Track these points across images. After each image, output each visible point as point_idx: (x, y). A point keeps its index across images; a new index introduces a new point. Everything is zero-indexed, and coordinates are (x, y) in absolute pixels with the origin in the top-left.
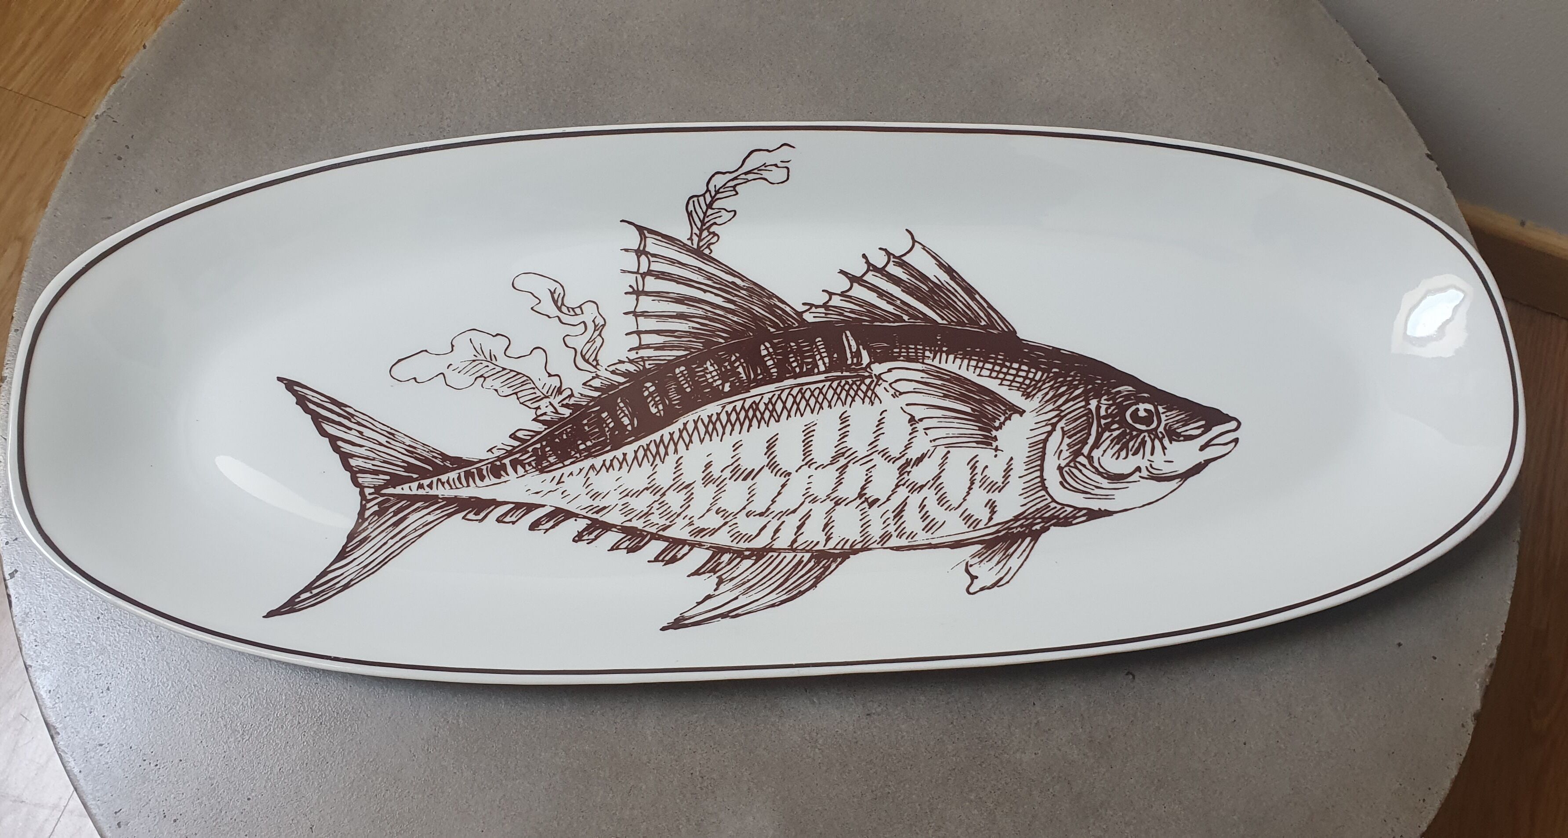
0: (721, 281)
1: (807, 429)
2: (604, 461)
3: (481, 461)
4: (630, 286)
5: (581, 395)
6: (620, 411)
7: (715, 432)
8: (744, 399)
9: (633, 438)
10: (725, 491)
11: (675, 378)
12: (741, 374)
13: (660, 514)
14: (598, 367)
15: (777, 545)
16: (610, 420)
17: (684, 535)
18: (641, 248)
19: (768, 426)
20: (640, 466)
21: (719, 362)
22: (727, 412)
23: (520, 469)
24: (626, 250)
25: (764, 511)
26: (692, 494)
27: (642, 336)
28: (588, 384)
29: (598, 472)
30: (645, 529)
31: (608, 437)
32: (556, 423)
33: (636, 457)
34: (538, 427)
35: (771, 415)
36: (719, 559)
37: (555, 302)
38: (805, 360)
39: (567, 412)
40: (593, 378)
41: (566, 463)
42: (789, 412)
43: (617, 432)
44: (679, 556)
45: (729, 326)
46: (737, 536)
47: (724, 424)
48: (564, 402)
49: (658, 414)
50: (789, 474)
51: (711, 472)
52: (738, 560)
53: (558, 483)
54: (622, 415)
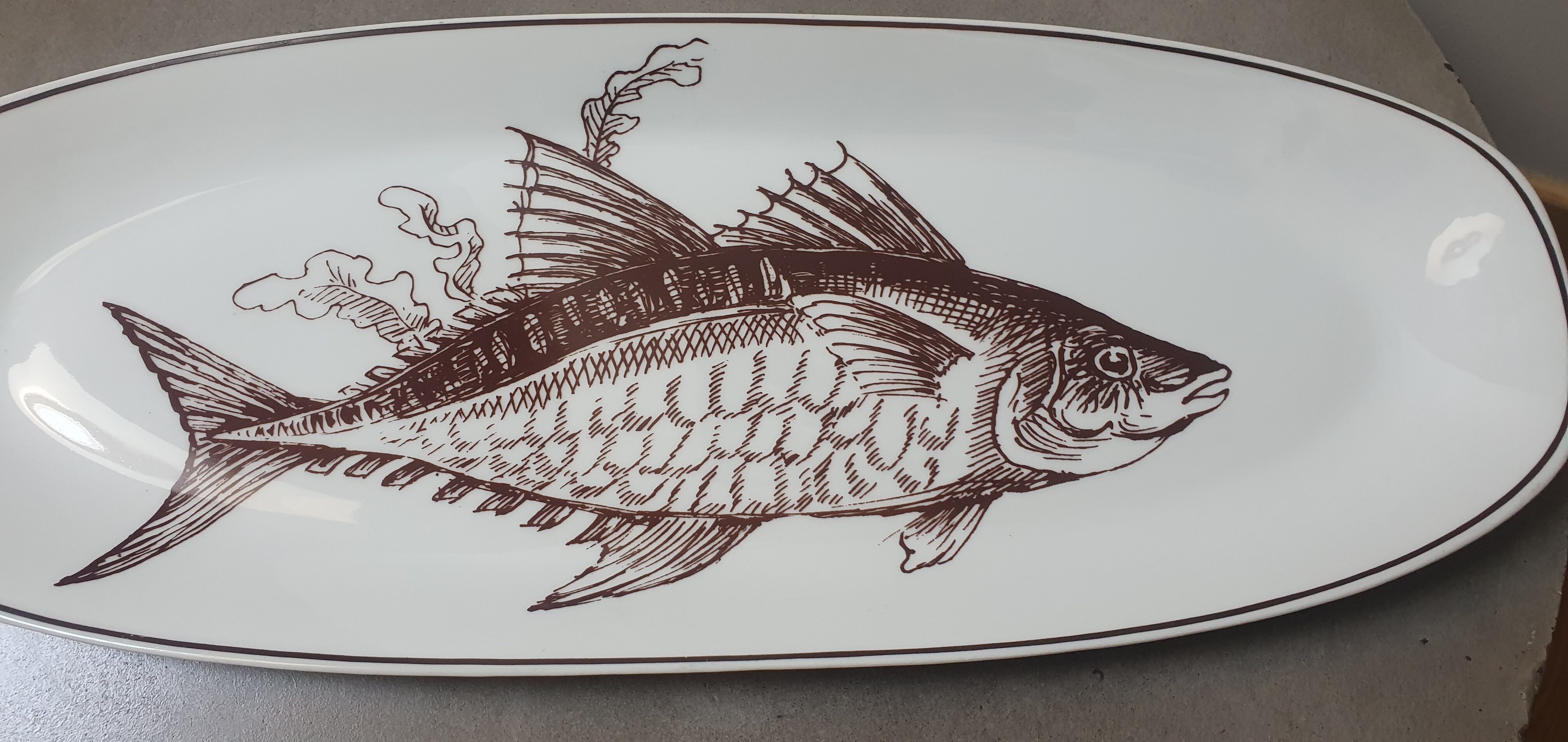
0: (620, 198)
1: (716, 371)
2: (474, 405)
3: (331, 403)
4: (514, 202)
5: (452, 327)
6: (496, 347)
7: (606, 373)
8: (642, 335)
9: (510, 379)
10: (616, 442)
11: (562, 309)
12: (640, 306)
13: (537, 470)
14: (473, 295)
15: (674, 508)
16: (484, 357)
17: (565, 494)
18: (529, 160)
19: (669, 367)
20: (516, 411)
21: (614, 291)
22: (621, 349)
23: (375, 412)
24: (512, 162)
25: (661, 467)
26: (577, 445)
27: (525, 260)
28: (460, 315)
29: (466, 418)
30: (518, 487)
31: (481, 377)
32: (420, 359)
33: (512, 401)
34: (400, 364)
35: (674, 354)
36: (605, 523)
37: (427, 220)
38: (716, 291)
39: (433, 347)
40: (467, 308)
41: (430, 407)
42: (695, 351)
43: (491, 372)
44: (558, 520)
45: (628, 250)
46: (628, 497)
47: (617, 364)
48: (431, 336)
49: (540, 351)
50: (693, 424)
51: (600, 420)
52: (628, 525)
53: (419, 430)
54: (498, 351)
